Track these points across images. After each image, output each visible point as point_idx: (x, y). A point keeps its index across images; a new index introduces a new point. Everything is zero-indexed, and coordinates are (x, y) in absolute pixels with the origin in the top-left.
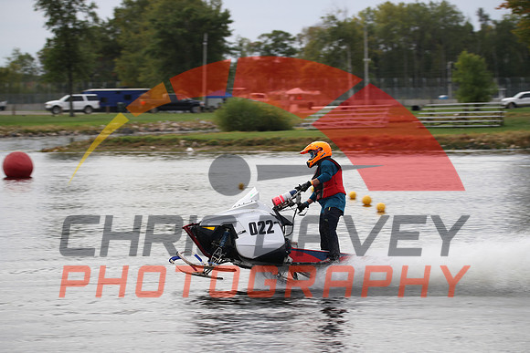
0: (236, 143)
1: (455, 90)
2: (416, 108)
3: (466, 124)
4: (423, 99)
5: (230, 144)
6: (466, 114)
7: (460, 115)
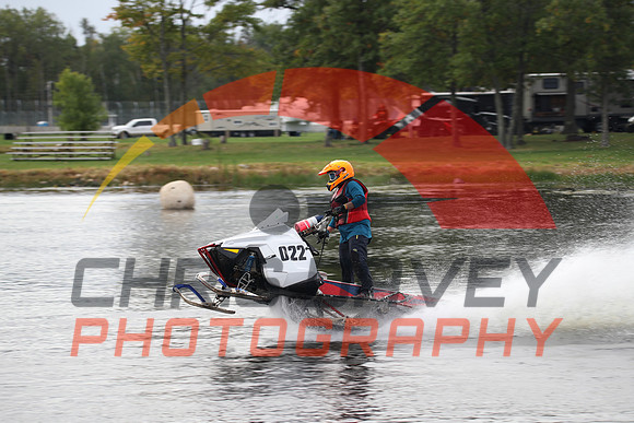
1: (57, 115)
2: (9, 137)
3: (71, 156)
4: (18, 125)
6: (70, 145)
7: (64, 145)
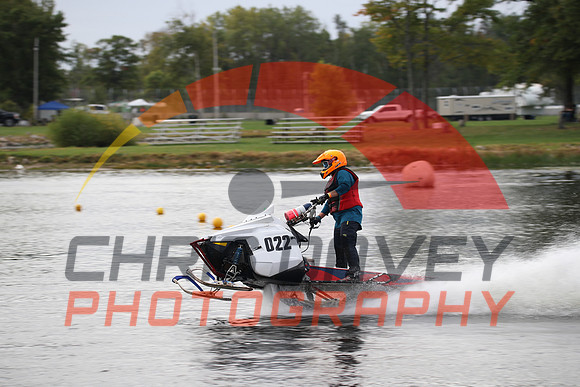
0: (73, 159)
2: (270, 122)
3: (324, 139)
4: (277, 112)
5: (65, 162)
6: (323, 129)
7: (317, 129)
